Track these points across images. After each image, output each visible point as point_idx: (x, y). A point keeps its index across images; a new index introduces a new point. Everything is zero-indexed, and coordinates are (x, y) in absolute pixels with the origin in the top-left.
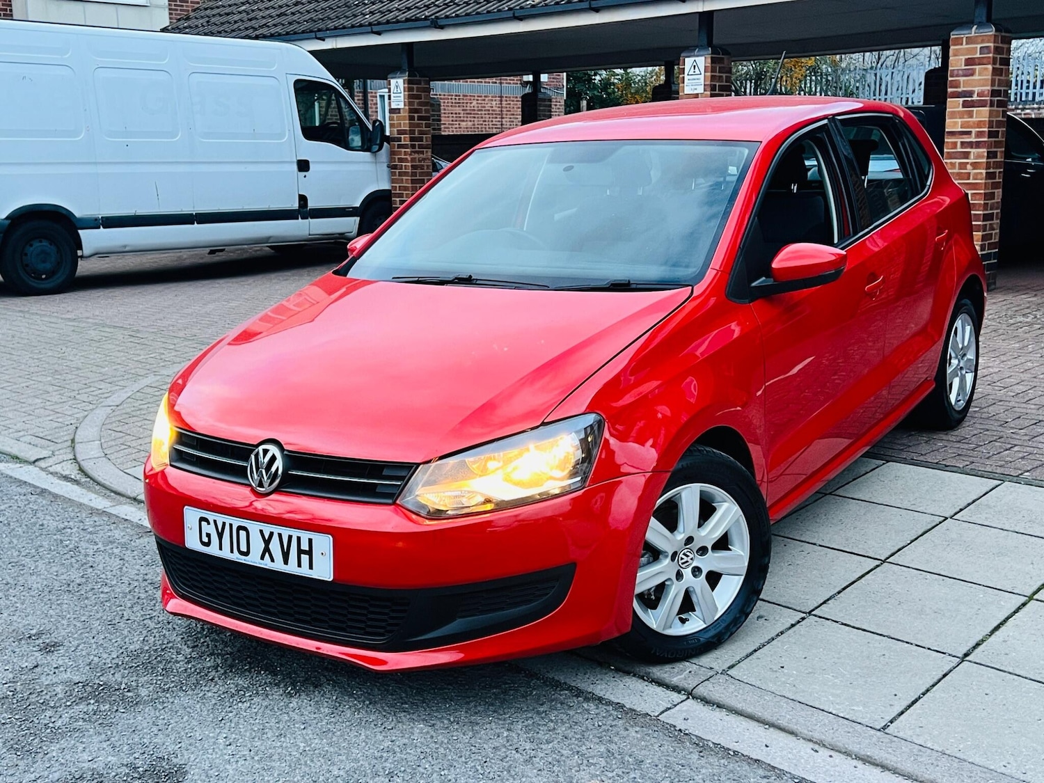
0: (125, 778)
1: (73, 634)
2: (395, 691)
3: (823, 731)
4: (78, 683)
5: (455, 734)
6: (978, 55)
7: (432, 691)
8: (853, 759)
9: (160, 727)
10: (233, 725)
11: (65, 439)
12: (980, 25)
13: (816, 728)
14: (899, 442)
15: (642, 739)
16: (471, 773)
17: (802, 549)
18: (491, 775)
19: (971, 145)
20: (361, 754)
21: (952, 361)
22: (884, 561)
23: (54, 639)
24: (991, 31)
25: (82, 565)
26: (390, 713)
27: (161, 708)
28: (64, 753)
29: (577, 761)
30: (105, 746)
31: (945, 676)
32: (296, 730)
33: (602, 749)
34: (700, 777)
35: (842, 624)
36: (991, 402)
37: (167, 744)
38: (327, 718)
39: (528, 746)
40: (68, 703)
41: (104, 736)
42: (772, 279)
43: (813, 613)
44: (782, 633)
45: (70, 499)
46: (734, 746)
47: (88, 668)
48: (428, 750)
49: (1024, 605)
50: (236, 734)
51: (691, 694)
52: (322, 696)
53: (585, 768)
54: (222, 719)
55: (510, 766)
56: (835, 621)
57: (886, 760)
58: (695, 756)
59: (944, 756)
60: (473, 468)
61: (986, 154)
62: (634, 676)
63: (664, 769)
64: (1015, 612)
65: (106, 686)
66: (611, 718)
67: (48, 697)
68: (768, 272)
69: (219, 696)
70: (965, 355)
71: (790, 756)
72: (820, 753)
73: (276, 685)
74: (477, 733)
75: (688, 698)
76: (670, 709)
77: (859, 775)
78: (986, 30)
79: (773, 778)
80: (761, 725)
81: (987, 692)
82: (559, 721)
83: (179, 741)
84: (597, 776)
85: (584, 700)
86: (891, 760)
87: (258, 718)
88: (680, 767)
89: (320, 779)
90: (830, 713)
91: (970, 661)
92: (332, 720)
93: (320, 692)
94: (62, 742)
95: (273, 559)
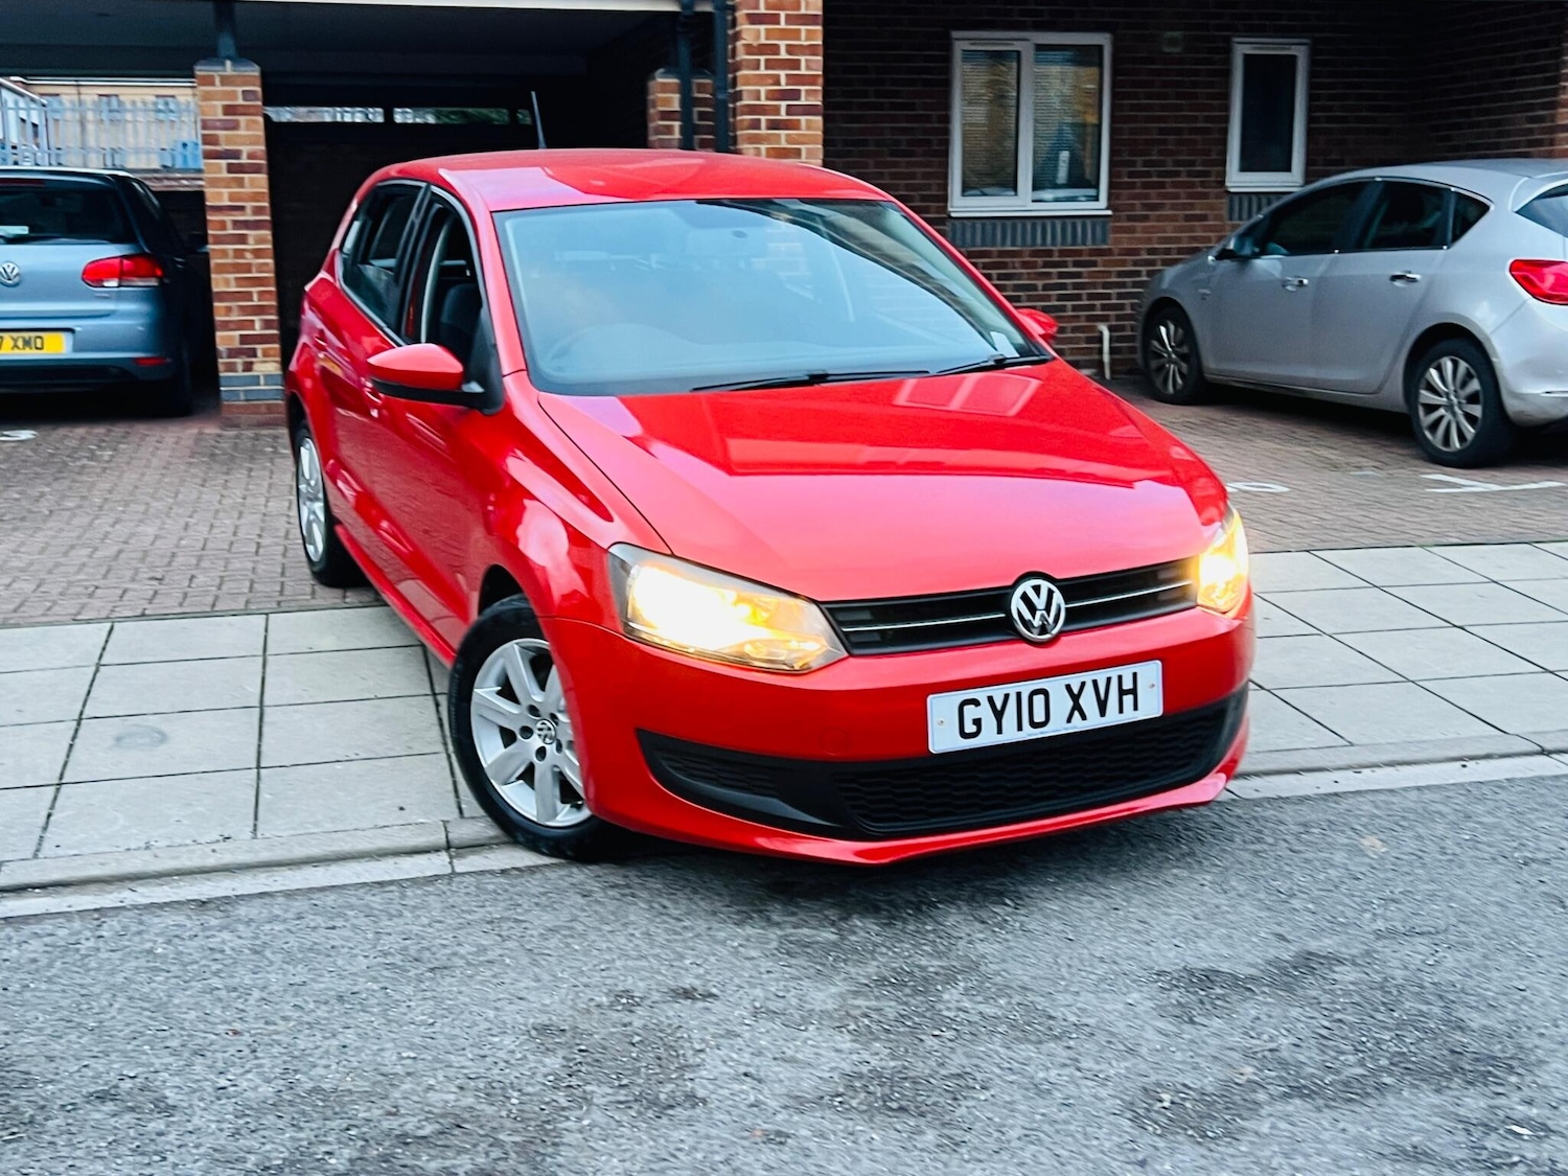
6: (241, 102)
12: (236, 60)
19: (246, 225)
24: (256, 72)
61: (270, 238)
78: (242, 69)
95: (1084, 717)
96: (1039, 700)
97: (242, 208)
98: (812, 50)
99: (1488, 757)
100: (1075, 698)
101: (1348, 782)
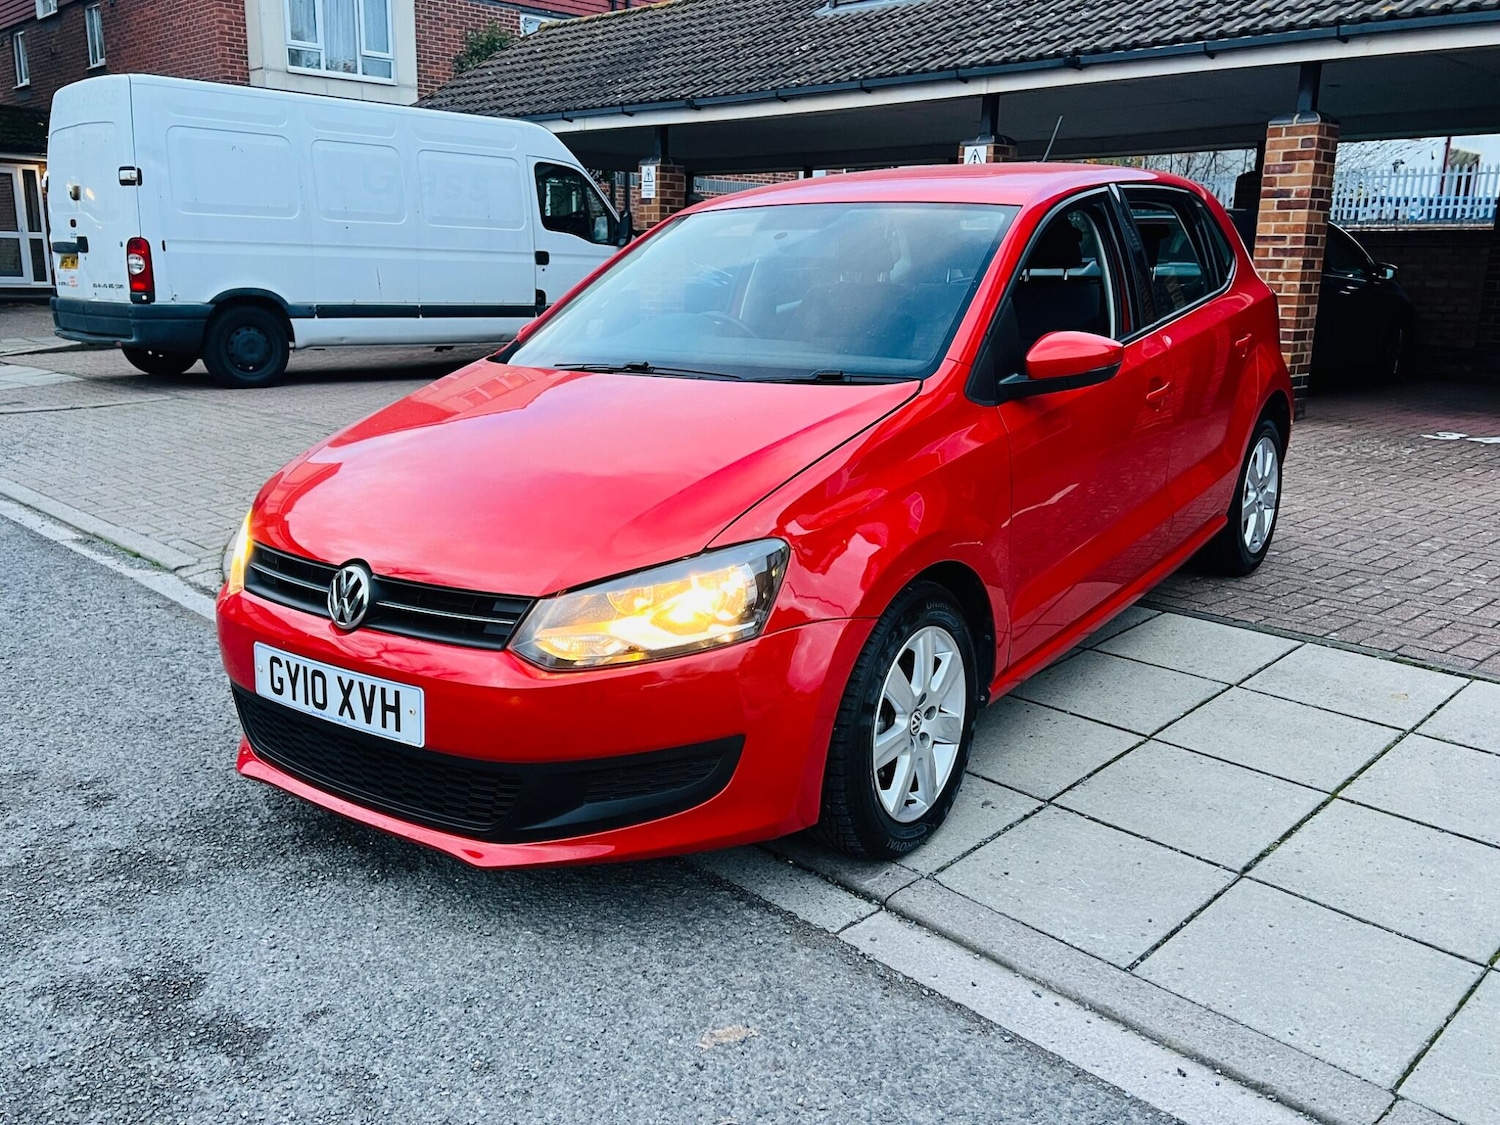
0: (120, 991)
1: (135, 784)
2: (509, 882)
3: (1050, 966)
4: (114, 851)
5: (569, 946)
6: (1299, 149)
7: (555, 885)
8: (1086, 1010)
9: (194, 918)
10: (288, 919)
11: (218, 545)
12: (1304, 114)
13: (1041, 962)
14: (1177, 588)
15: (812, 966)
16: (576, 1005)
17: (1049, 716)
18: (602, 1011)
19: (1285, 252)
20: (439, 970)
21: (1249, 494)
22: (1149, 738)
23: (109, 790)
24: (1316, 121)
25: (181, 696)
26: (494, 912)
27: (206, 890)
28: (56, 950)
29: (720, 996)
30: (113, 942)
31: (1217, 896)
32: (367, 930)
33: (757, 978)
34: (879, 1026)
35: (1090, 818)
36: (1292, 545)
37: (195, 942)
38: (412, 915)
39: (660, 968)
40: (90, 879)
41: (118, 926)
42: (1027, 377)
43: (1053, 801)
44: (1011, 826)
45: (199, 615)
46: (931, 981)
47: (135, 830)
48: (528, 969)
49: (1325, 804)
50: (288, 933)
51: (885, 904)
52: (415, 884)
53: (729, 1005)
54: (277, 910)
55: (630, 998)
56: (1080, 814)
57: (1131, 1014)
58: (877, 994)
59: (1209, 1013)
60: (616, 605)
61: (1301, 263)
62: (817, 874)
63: (832, 1012)
64: (1314, 813)
65: (149, 856)
66: (777, 933)
67: (69, 869)
68: (1022, 366)
69: (284, 878)
70: (1265, 487)
71: (1003, 1000)
72: (1044, 997)
73: (361, 865)
74: (598, 946)
75: (881, 909)
76: (855, 923)
77: (1093, 1035)
78: (1310, 120)
79: (977, 1032)
80: (970, 953)
81: (1272, 924)
82: (709, 934)
83: (211, 939)
84: (742, 1017)
85: (747, 905)
86: (1136, 1015)
87: (324, 910)
88: (855, 1009)
89: (376, 1005)
90: (1062, 941)
91: (1250, 878)
92: (417, 918)
93: (413, 878)
94: (61, 933)
95: (352, 715)
100: (346, 693)
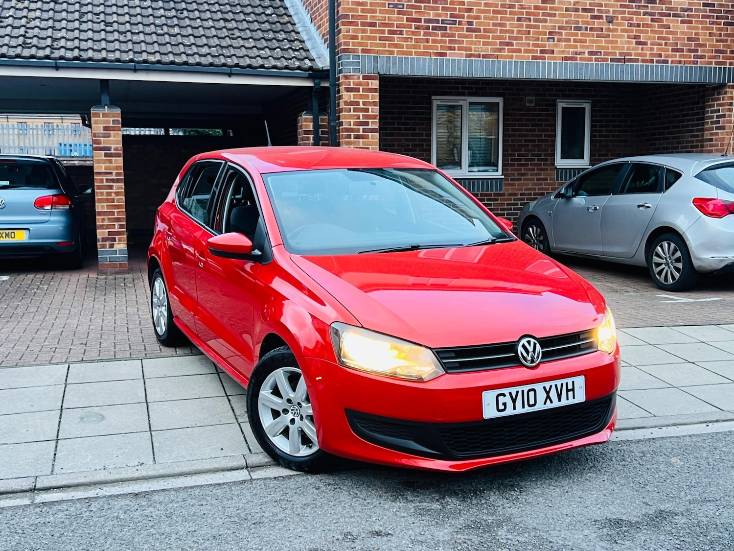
6: (111, 125)
12: (110, 106)
61: (124, 187)
78: (113, 110)
80: (632, 430)
95: (551, 402)
96: (532, 394)
97: (111, 173)
98: (374, 104)
99: (717, 421)
100: (548, 393)
101: (657, 433)
